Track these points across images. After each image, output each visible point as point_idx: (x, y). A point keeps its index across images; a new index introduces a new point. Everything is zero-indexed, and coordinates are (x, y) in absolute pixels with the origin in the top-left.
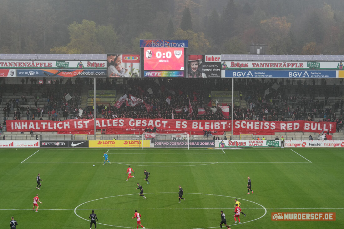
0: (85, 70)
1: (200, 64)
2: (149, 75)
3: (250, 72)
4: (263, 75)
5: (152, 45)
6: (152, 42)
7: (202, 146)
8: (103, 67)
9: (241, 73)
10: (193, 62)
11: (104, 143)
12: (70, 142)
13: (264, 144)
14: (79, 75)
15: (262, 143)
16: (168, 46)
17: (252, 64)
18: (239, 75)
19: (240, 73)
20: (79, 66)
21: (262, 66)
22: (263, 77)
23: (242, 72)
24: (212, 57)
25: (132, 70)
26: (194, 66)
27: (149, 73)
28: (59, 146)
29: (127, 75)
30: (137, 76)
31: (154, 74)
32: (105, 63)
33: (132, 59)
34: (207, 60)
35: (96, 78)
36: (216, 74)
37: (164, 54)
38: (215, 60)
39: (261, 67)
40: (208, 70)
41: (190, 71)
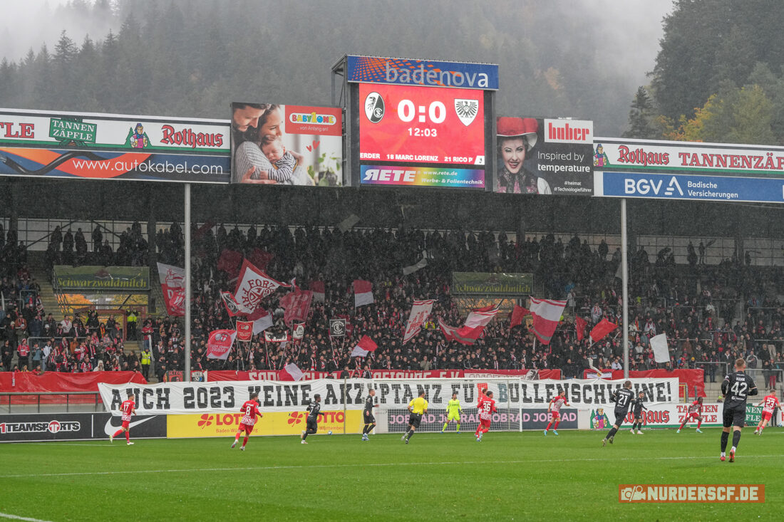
0: (155, 155)
1: (529, 150)
2: (375, 178)
3: (674, 180)
4: (713, 190)
5: (388, 75)
6: (388, 67)
8: (216, 147)
9: (649, 184)
10: (511, 141)
11: (221, 420)
12: (101, 421)
14: (132, 173)
15: (714, 413)
16: (436, 82)
17: (680, 154)
18: (645, 190)
19: (646, 182)
20: (132, 139)
21: (706, 163)
22: (712, 198)
23: (651, 181)
24: (564, 127)
25: (318, 160)
26: (513, 153)
27: (376, 172)
28: (59, 435)
29: (302, 178)
30: (332, 181)
31: (393, 175)
32: (225, 132)
33: (318, 123)
34: (550, 138)
35: (192, 185)
36: (579, 184)
37: (422, 109)
38: (576, 138)
39: (704, 165)
40: (556, 169)
41: (502, 169)
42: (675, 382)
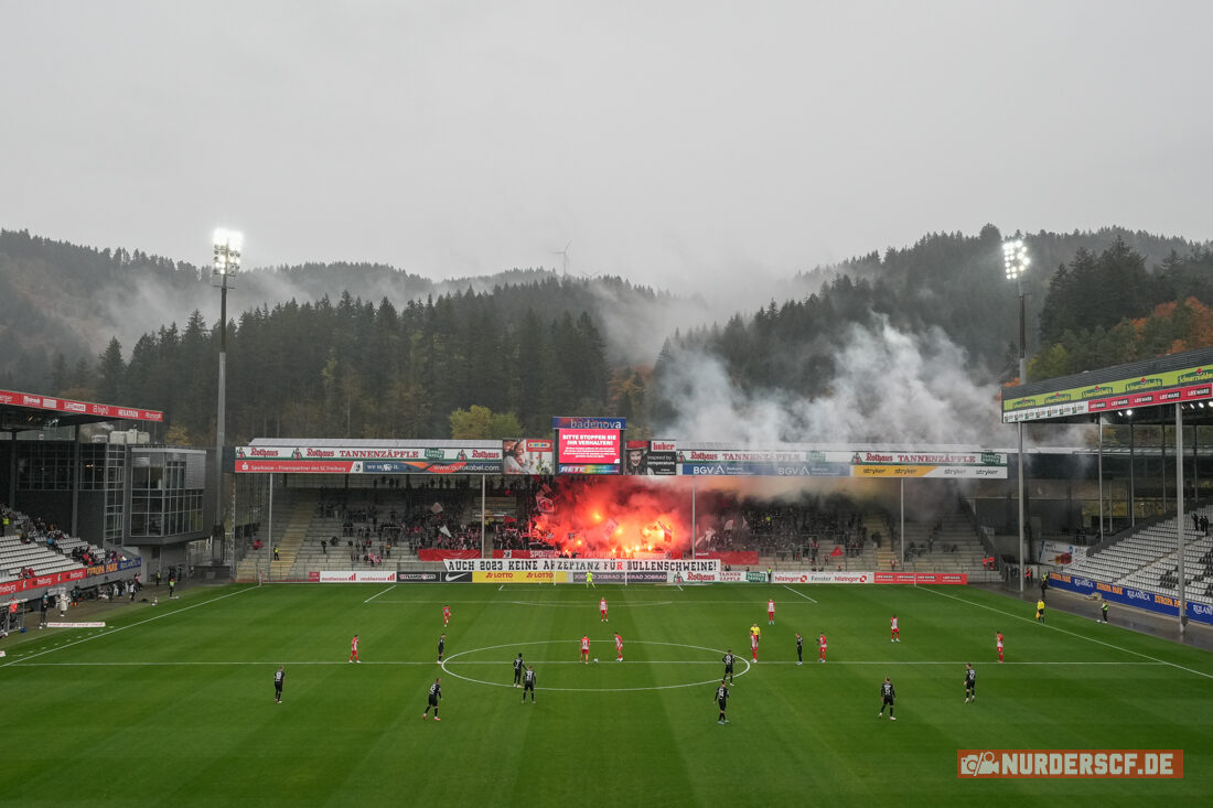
0: (469, 463)
1: (643, 455)
2: (566, 470)
3: (720, 467)
4: (740, 471)
5: (572, 425)
6: (572, 421)
7: (648, 580)
10: (634, 451)
11: (496, 575)
12: (444, 574)
13: (743, 577)
14: (460, 471)
15: (739, 576)
16: (595, 427)
17: (723, 455)
18: (704, 472)
19: (705, 468)
20: (459, 456)
23: (708, 468)
24: (662, 444)
25: (541, 463)
27: (567, 467)
28: (427, 580)
29: (533, 471)
30: (548, 471)
31: (574, 469)
32: (500, 452)
33: (541, 447)
34: (654, 449)
35: (486, 475)
36: (669, 470)
38: (668, 449)
39: (736, 459)
40: (657, 463)
41: (629, 465)
42: (718, 561)
